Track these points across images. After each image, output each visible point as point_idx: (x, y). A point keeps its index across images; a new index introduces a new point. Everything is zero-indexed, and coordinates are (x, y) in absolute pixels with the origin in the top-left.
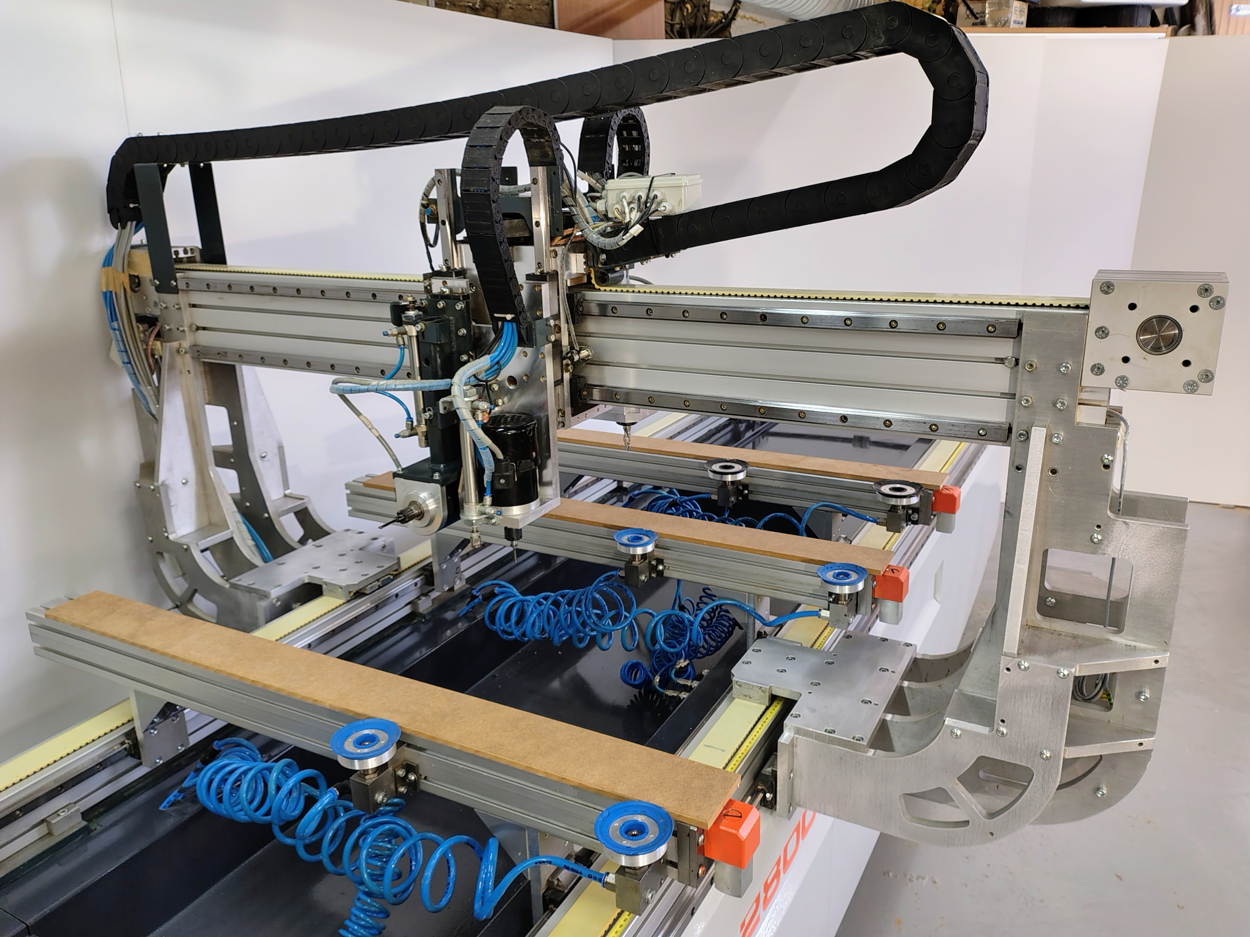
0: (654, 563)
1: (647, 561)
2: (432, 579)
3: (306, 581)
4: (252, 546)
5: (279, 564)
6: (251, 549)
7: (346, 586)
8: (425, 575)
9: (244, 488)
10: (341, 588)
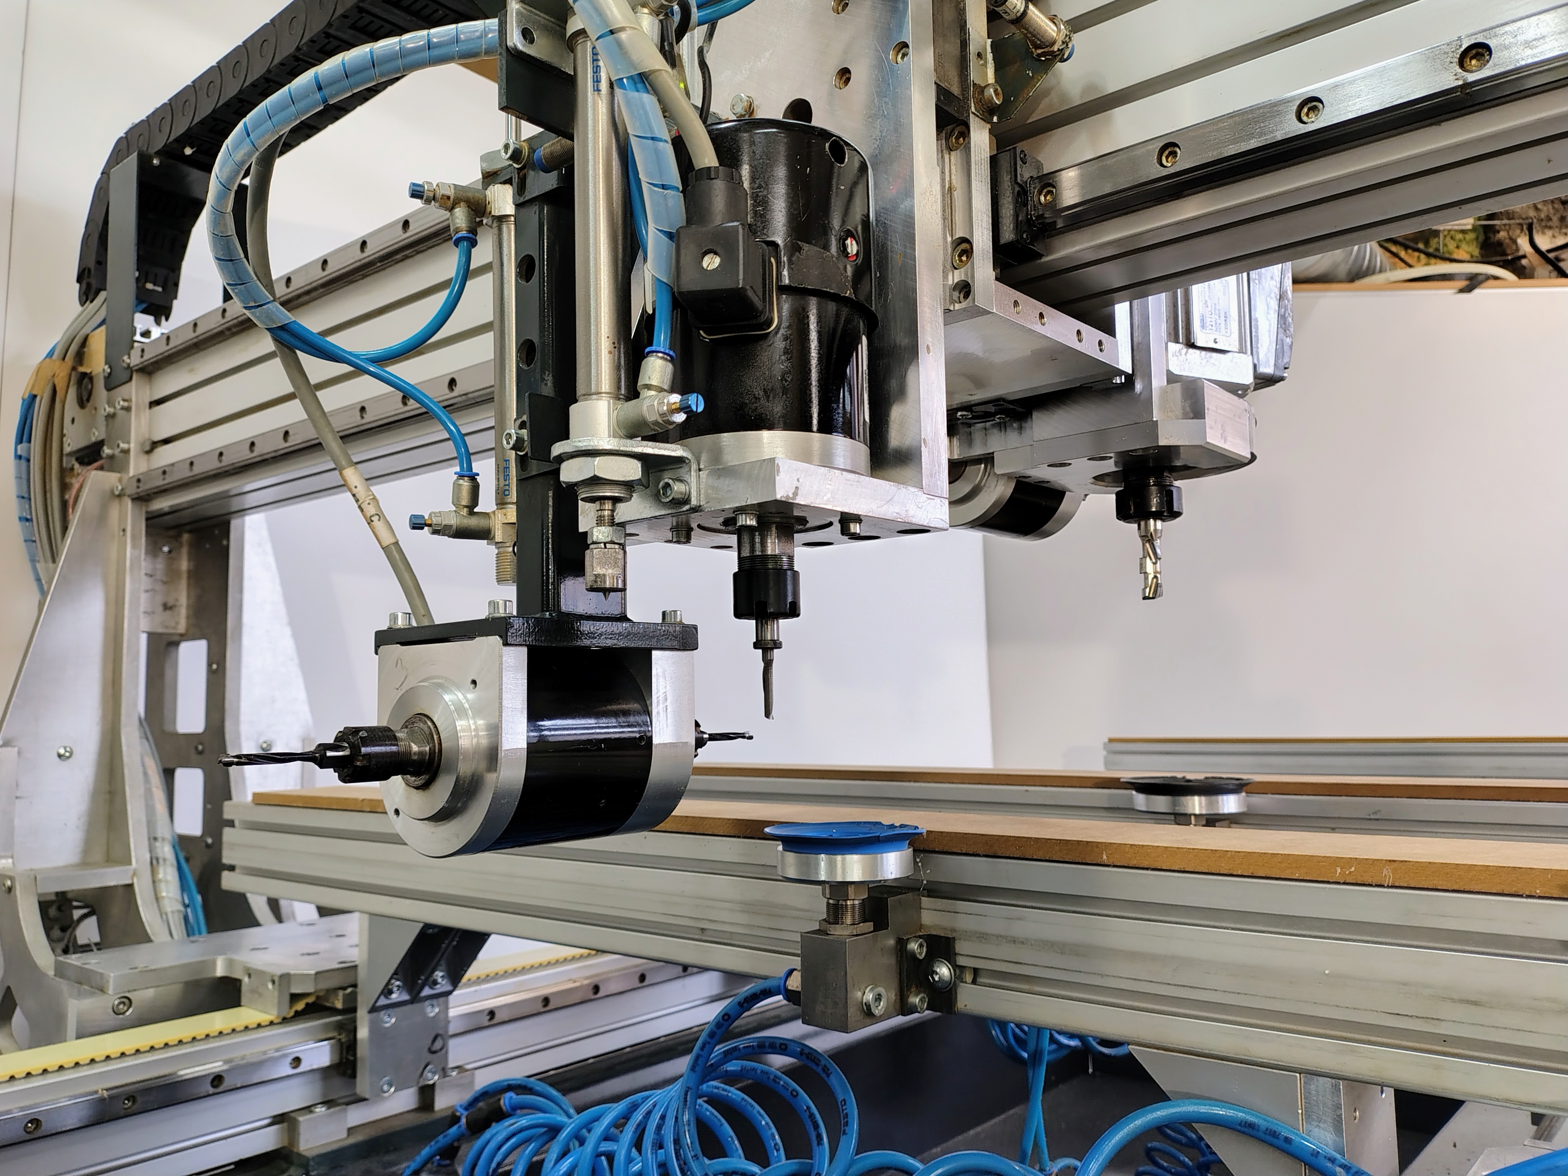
0: (916, 947)
1: (889, 932)
2: (351, 1058)
3: (220, 972)
4: (173, 912)
5: (193, 942)
6: (164, 916)
7: (282, 976)
8: (340, 1040)
9: (209, 806)
10: (273, 982)
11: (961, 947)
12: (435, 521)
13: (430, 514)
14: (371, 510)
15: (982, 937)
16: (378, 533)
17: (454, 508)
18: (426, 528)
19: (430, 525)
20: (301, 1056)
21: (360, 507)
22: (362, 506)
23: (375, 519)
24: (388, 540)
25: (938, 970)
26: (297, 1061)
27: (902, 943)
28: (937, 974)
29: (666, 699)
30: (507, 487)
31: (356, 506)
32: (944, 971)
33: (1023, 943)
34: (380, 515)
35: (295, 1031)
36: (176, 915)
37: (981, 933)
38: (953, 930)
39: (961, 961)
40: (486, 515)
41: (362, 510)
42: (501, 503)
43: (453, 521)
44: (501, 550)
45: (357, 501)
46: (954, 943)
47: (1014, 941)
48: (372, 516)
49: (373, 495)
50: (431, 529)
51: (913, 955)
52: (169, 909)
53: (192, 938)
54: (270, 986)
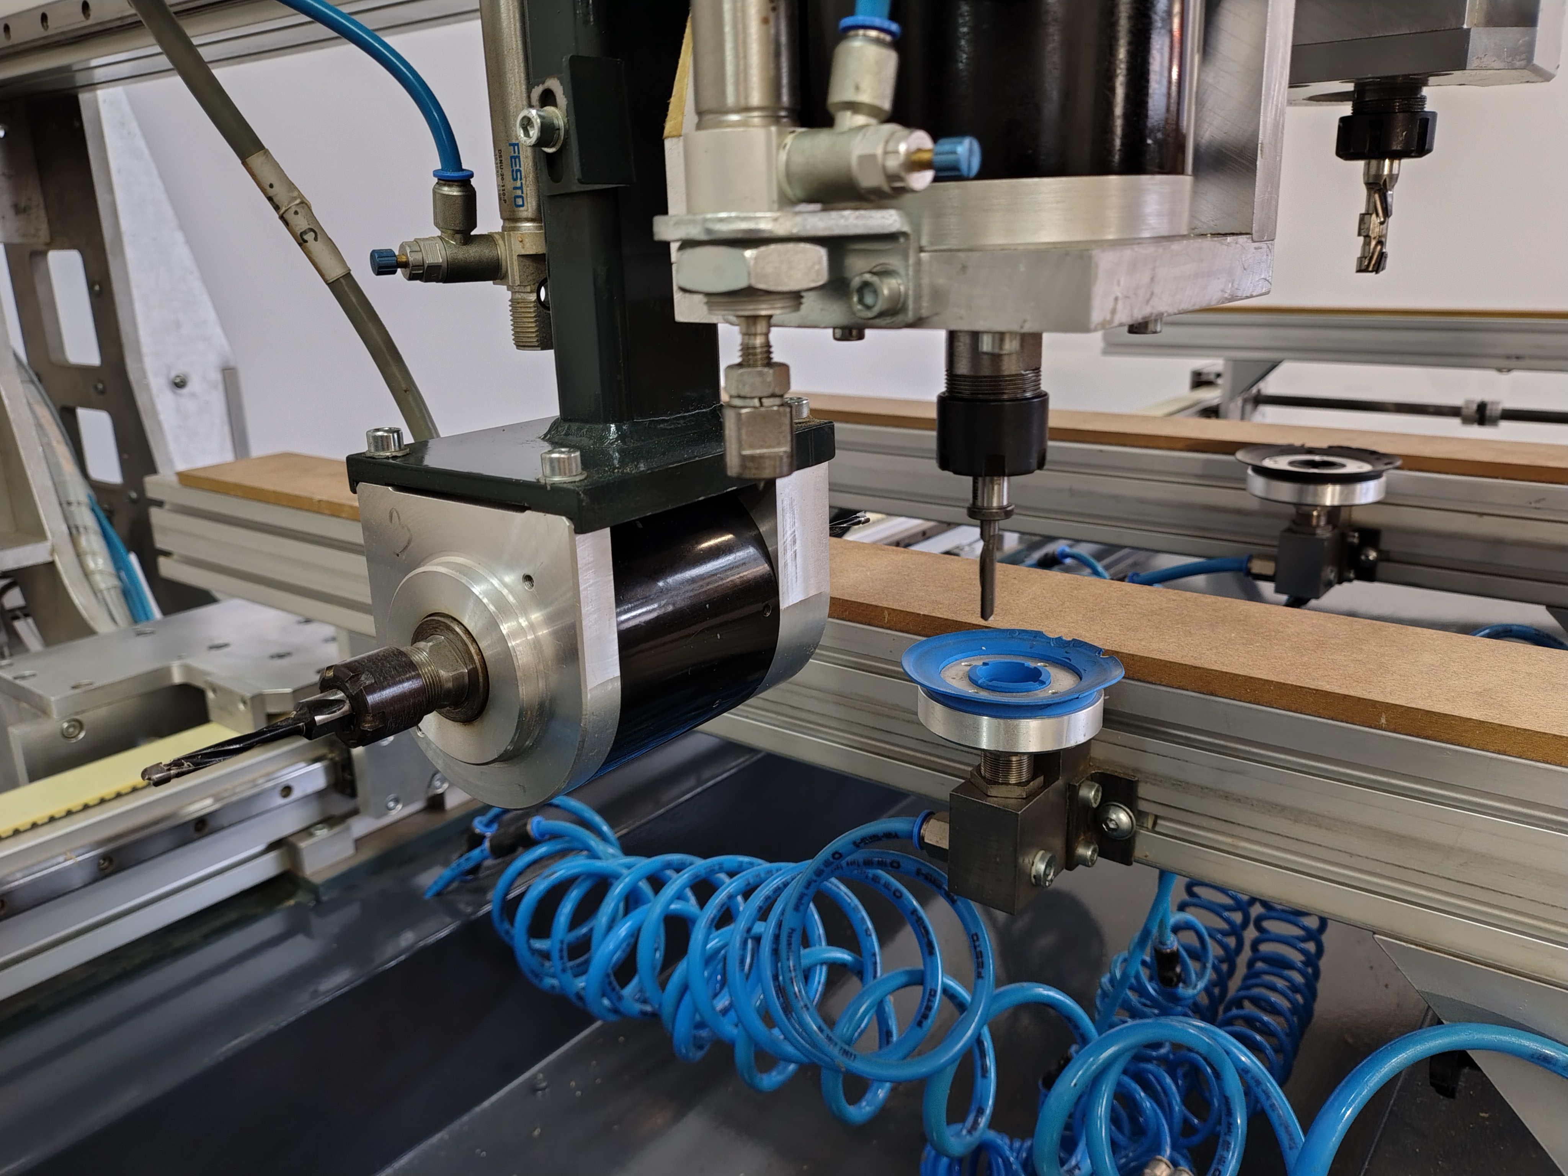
0: (1090, 793)
1: (1060, 783)
2: (349, 777)
3: (177, 678)
4: (108, 589)
5: (139, 634)
6: (99, 595)
7: (253, 698)
8: (332, 759)
9: (126, 456)
10: (244, 703)
11: (1143, 790)
12: (412, 258)
13: (402, 247)
14: (301, 223)
15: (1179, 785)
16: (316, 260)
17: (438, 233)
18: (399, 270)
19: (404, 265)
20: (292, 784)
21: (282, 218)
22: (286, 216)
23: (309, 237)
24: (336, 272)
25: (1114, 817)
26: (287, 790)
27: (1072, 790)
28: (1111, 820)
29: (795, 542)
30: (519, 192)
31: (277, 216)
32: (1122, 817)
33: (1239, 801)
34: (316, 231)
35: (279, 755)
36: (113, 592)
37: (1176, 780)
38: (1136, 770)
39: (1143, 806)
40: (488, 238)
41: (286, 223)
42: (510, 217)
43: (437, 255)
44: (518, 296)
45: (277, 208)
46: (1137, 786)
47: (1227, 796)
48: (305, 232)
49: (301, 196)
50: (408, 271)
51: (1086, 803)
52: (102, 586)
53: (140, 627)
54: (241, 707)
